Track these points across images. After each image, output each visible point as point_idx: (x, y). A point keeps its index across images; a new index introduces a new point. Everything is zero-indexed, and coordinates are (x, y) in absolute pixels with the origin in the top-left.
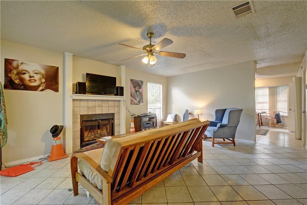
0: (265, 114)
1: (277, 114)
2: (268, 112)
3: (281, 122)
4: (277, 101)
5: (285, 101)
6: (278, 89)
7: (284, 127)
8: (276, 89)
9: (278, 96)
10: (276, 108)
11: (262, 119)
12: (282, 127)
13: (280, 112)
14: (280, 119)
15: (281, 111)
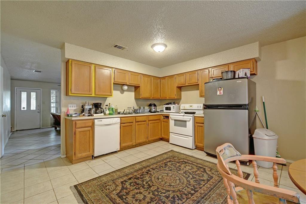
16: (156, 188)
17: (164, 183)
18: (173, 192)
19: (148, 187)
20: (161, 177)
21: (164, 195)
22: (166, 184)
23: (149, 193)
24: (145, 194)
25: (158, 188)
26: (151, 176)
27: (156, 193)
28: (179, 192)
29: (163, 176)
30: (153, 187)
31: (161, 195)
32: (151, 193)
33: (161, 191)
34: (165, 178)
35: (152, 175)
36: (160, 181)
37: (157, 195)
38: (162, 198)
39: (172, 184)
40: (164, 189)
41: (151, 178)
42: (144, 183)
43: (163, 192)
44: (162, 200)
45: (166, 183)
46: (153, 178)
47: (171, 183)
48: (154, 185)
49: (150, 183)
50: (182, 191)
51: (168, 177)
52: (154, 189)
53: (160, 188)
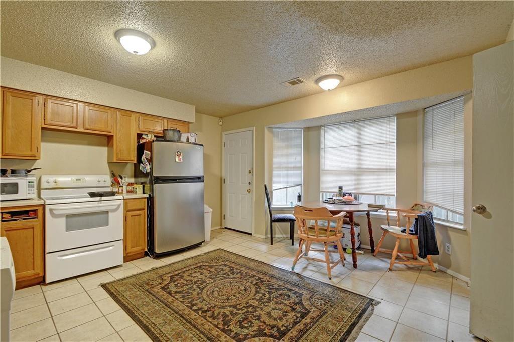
0: (382, 213)
1: (423, 217)
2: (391, 203)
3: (436, 252)
4: (423, 165)
5: (455, 163)
6: (429, 116)
7: (449, 271)
8: (420, 117)
9: (429, 142)
10: (423, 192)
11: (373, 228)
12: (442, 268)
13: (436, 206)
14: (433, 237)
15: (440, 203)
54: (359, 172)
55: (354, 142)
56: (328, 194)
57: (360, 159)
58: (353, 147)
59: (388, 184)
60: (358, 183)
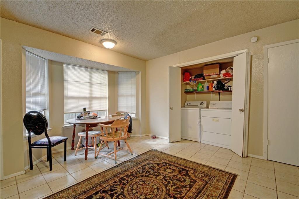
4: (118, 96)
5: (132, 96)
6: (120, 75)
9: (120, 86)
16: (158, 178)
17: (151, 184)
18: (143, 175)
19: (166, 178)
20: (154, 191)
21: (151, 173)
22: (149, 182)
23: (163, 173)
24: (165, 172)
25: (156, 178)
26: (168, 192)
27: (157, 174)
28: (137, 176)
29: (152, 193)
30: (161, 179)
31: (153, 173)
32: (161, 173)
33: (153, 175)
34: (149, 190)
35: (167, 194)
36: (155, 186)
37: (156, 172)
38: (152, 171)
39: (142, 183)
40: (151, 177)
41: (167, 190)
42: (171, 182)
43: (151, 175)
44: (152, 170)
45: (149, 184)
46: (164, 189)
47: (143, 185)
48: (160, 181)
49: (165, 182)
50: (135, 177)
51: (145, 191)
52: (159, 176)
53: (154, 178)
54: (91, 98)
55: (88, 80)
56: (78, 113)
57: (91, 91)
58: (87, 83)
59: (104, 105)
60: (91, 105)
